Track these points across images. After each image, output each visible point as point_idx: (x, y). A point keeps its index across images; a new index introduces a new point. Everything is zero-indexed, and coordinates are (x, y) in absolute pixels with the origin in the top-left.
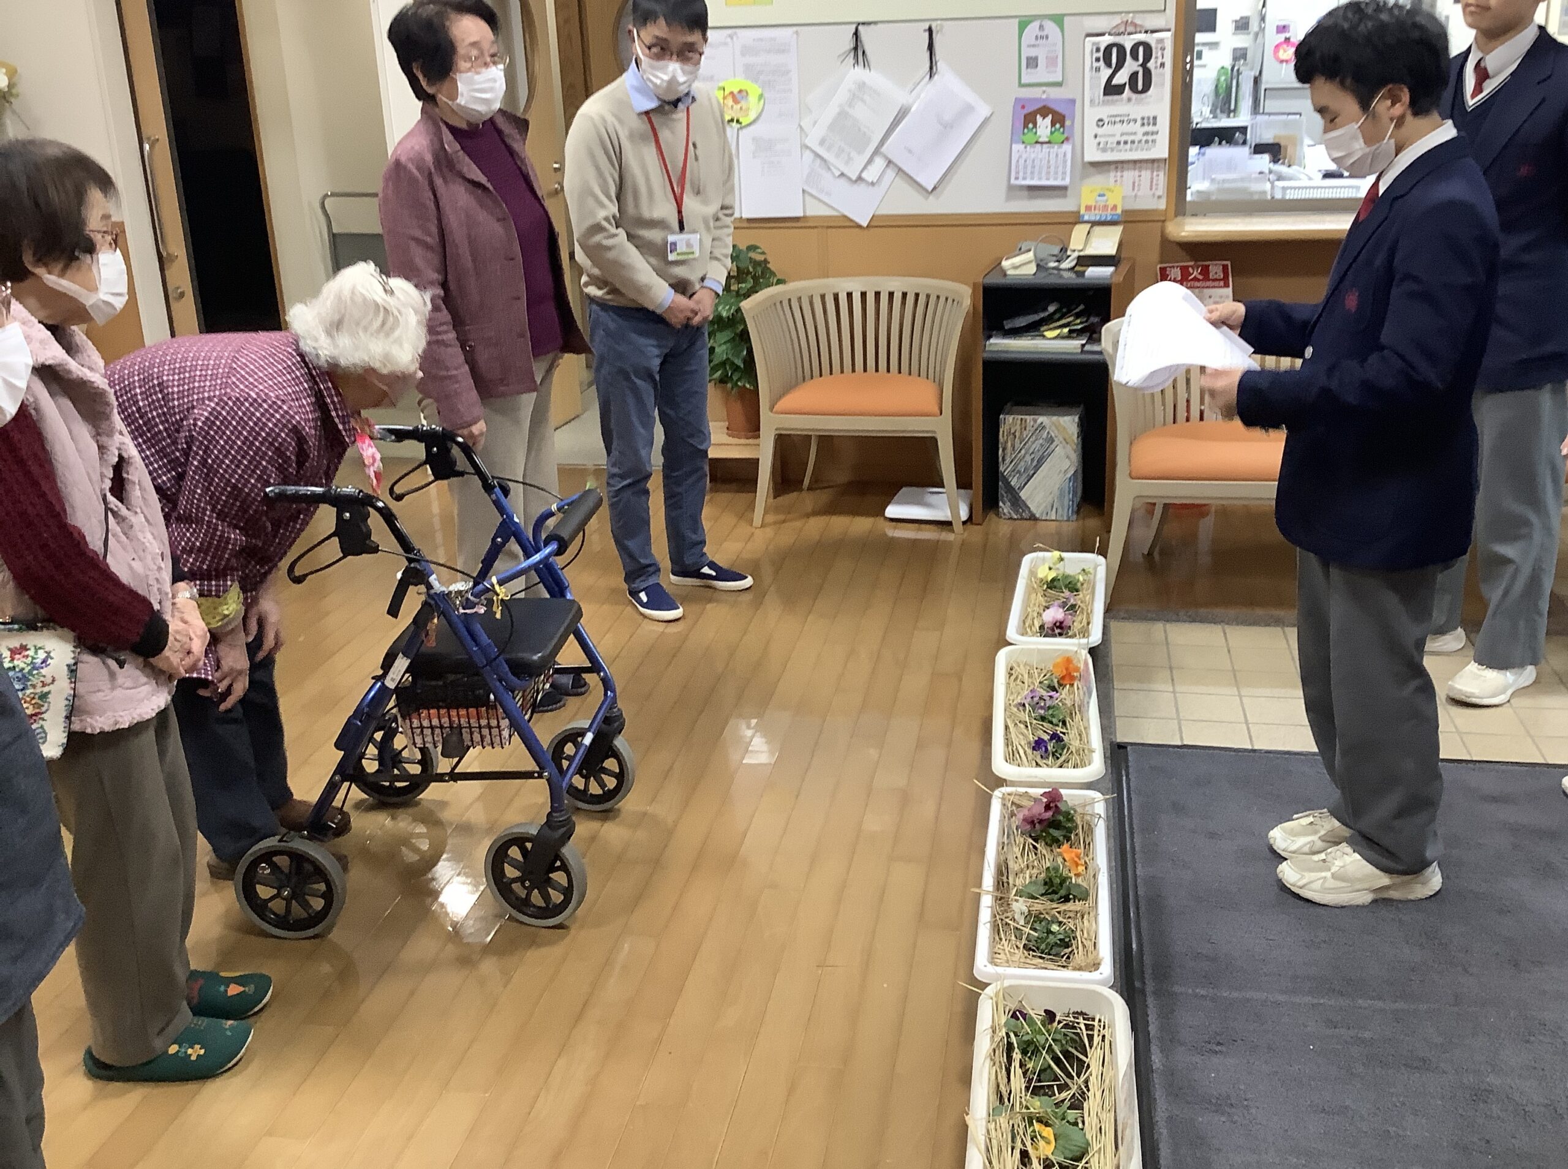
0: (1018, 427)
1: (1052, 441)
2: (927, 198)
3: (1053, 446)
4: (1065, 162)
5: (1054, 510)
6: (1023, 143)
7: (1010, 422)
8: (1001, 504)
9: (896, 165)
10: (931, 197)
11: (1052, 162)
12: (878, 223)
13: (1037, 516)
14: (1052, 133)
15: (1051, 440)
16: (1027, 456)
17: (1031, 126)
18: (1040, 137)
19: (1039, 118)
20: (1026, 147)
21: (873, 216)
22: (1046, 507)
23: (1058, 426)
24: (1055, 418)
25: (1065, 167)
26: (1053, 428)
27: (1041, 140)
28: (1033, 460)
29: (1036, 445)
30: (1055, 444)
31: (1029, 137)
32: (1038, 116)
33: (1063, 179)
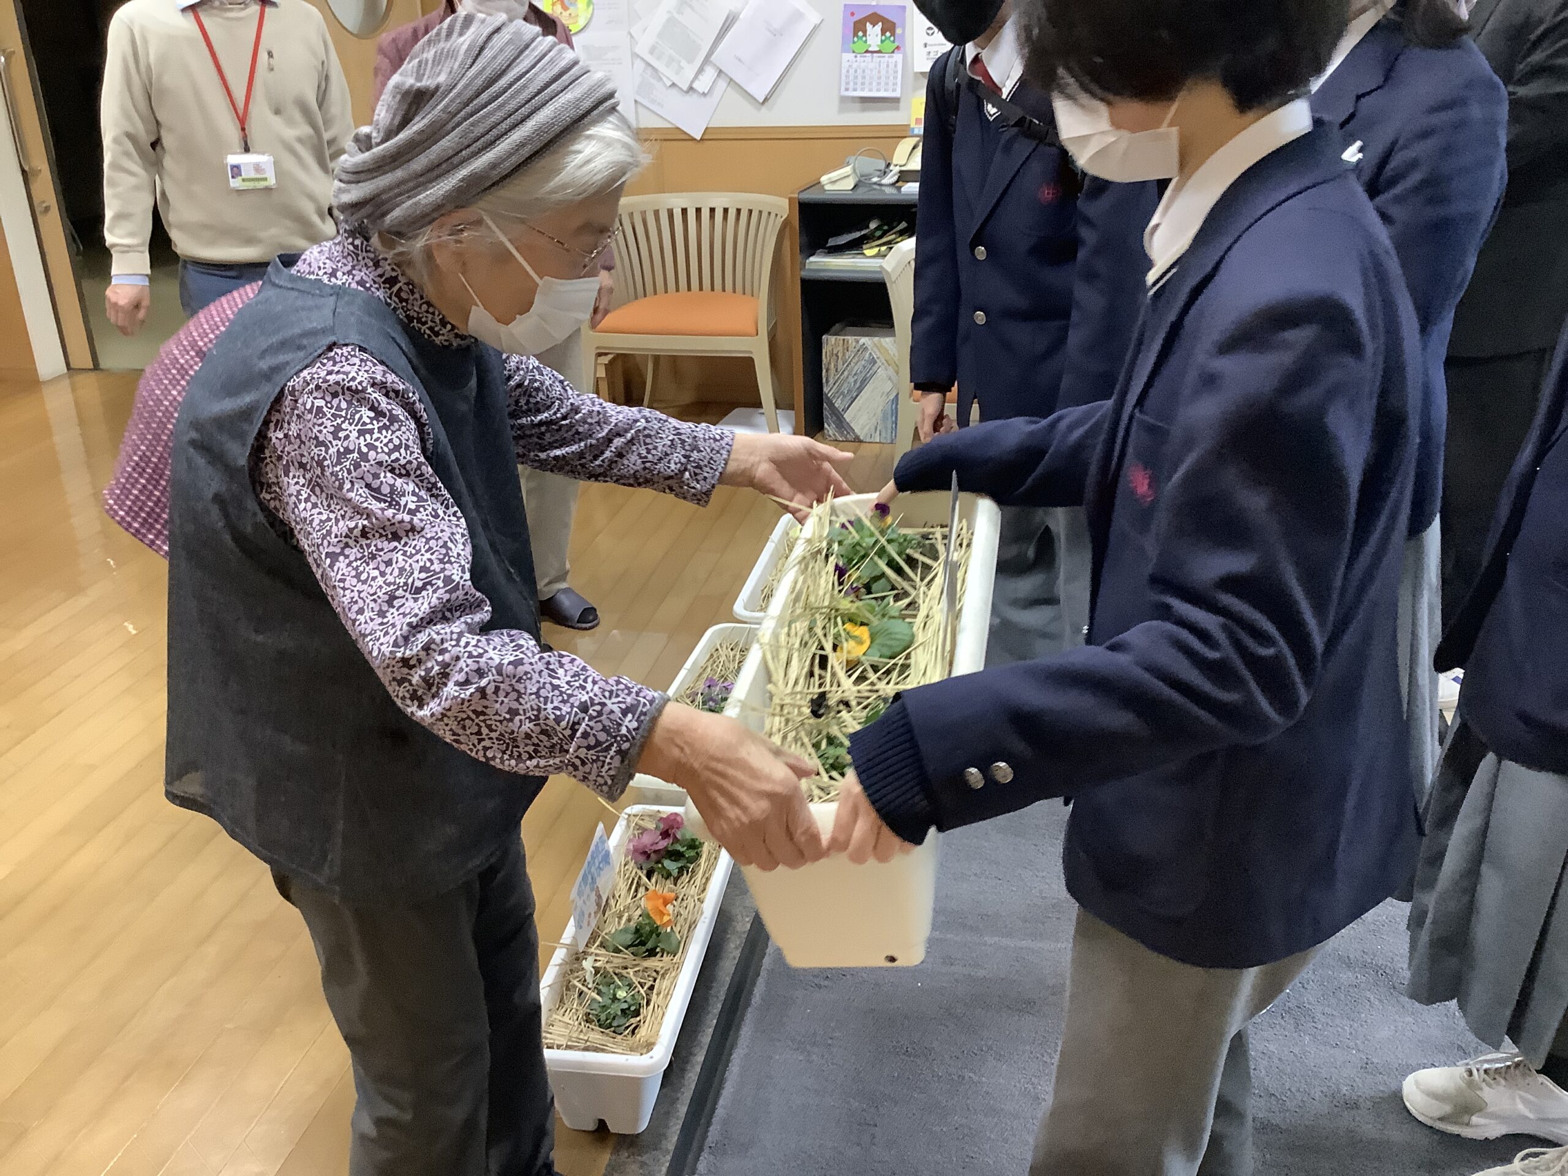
0: (840, 348)
1: (875, 362)
2: (759, 110)
3: (875, 368)
4: (896, 72)
5: (878, 432)
6: (854, 52)
7: (831, 343)
8: (826, 425)
9: (726, 75)
10: (764, 109)
11: (883, 72)
12: (711, 136)
13: (861, 438)
14: (882, 41)
15: (873, 362)
16: (850, 377)
17: (860, 34)
18: (870, 46)
19: (869, 26)
20: (856, 57)
21: (707, 128)
22: (870, 429)
23: (879, 347)
24: (876, 339)
25: (895, 78)
26: (875, 349)
27: (870, 49)
28: (855, 382)
29: (858, 368)
30: (877, 366)
31: (859, 46)
32: (868, 24)
33: (894, 90)
